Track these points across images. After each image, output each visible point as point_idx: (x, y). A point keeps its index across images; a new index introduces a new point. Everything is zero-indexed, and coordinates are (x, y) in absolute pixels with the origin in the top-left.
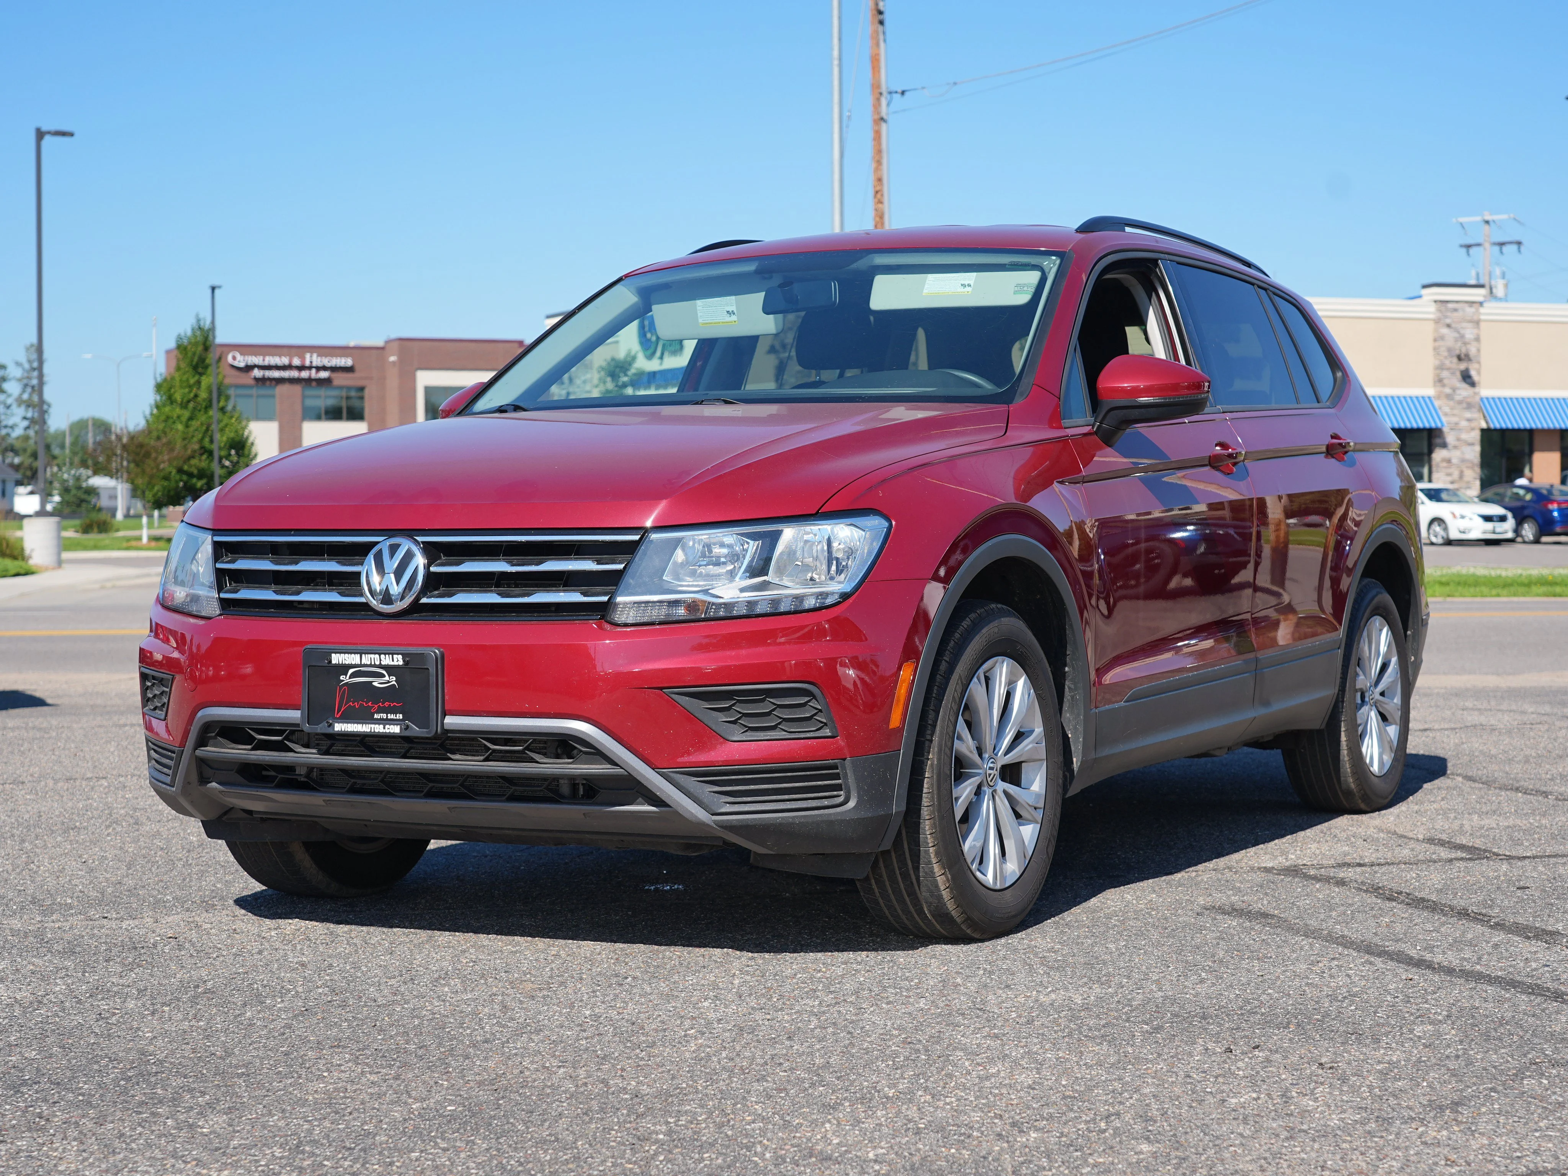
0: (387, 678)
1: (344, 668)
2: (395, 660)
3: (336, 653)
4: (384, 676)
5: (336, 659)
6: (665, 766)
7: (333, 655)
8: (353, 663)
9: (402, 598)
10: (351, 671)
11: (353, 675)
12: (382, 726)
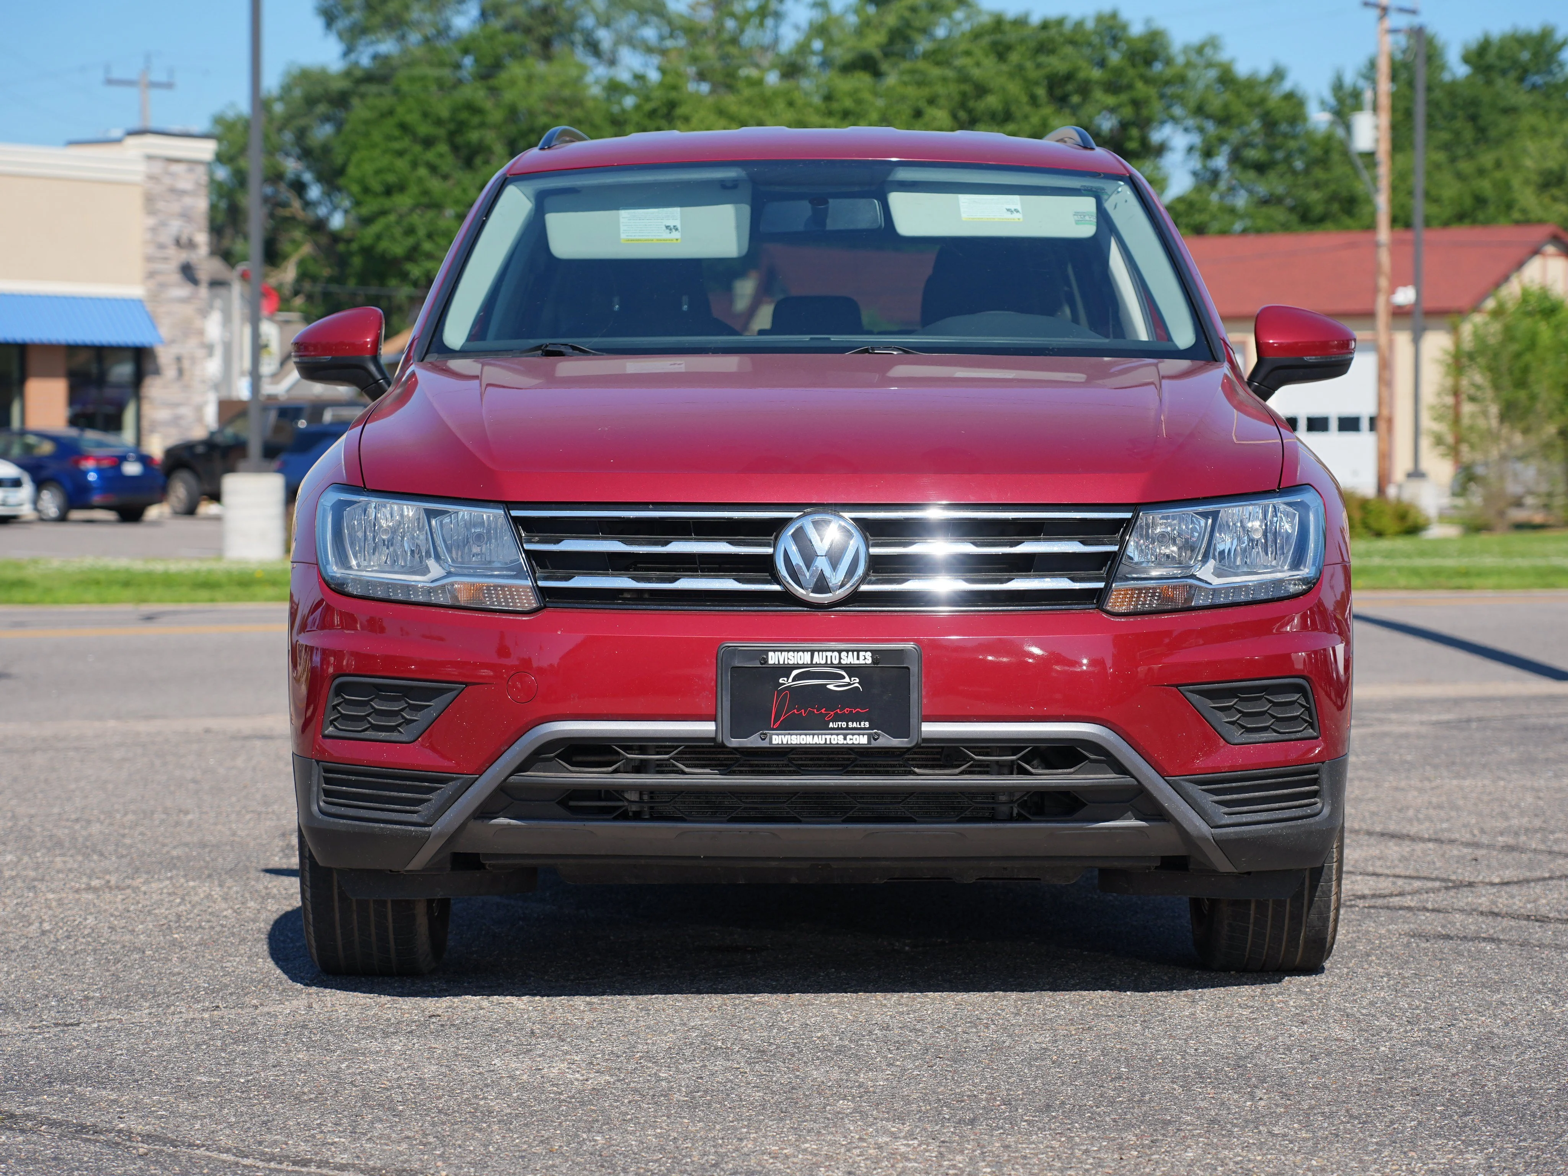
0: (847, 679)
1: (786, 670)
2: (862, 658)
3: (774, 651)
4: (844, 677)
5: (773, 658)
6: (1177, 773)
7: (771, 654)
8: (801, 662)
9: (842, 586)
10: (795, 672)
11: (797, 678)
12: (841, 737)
